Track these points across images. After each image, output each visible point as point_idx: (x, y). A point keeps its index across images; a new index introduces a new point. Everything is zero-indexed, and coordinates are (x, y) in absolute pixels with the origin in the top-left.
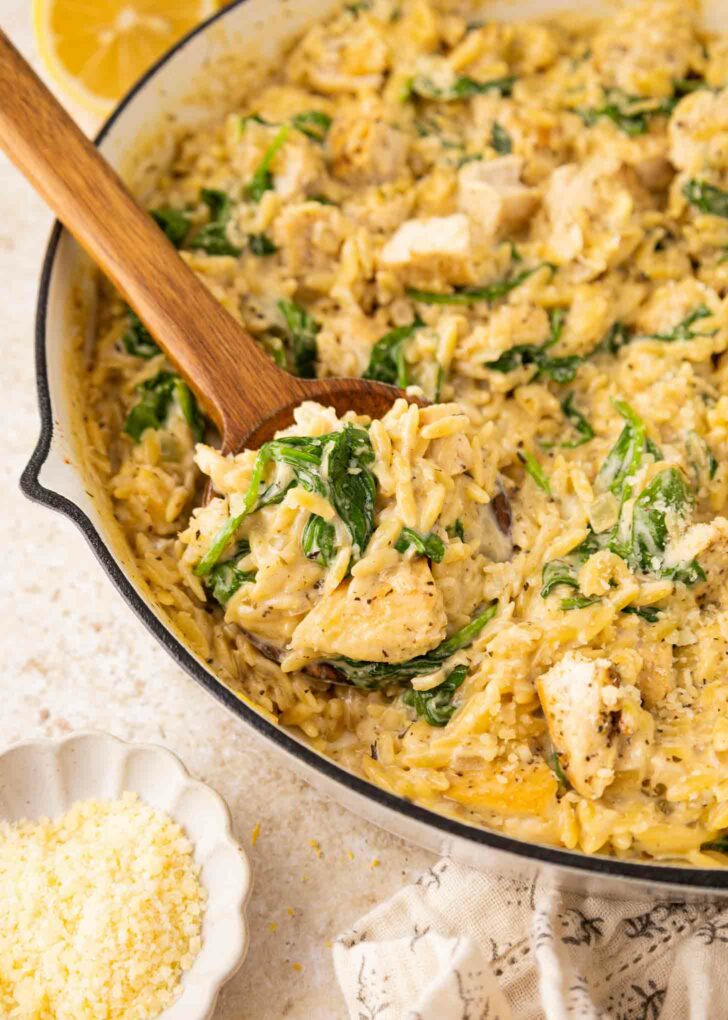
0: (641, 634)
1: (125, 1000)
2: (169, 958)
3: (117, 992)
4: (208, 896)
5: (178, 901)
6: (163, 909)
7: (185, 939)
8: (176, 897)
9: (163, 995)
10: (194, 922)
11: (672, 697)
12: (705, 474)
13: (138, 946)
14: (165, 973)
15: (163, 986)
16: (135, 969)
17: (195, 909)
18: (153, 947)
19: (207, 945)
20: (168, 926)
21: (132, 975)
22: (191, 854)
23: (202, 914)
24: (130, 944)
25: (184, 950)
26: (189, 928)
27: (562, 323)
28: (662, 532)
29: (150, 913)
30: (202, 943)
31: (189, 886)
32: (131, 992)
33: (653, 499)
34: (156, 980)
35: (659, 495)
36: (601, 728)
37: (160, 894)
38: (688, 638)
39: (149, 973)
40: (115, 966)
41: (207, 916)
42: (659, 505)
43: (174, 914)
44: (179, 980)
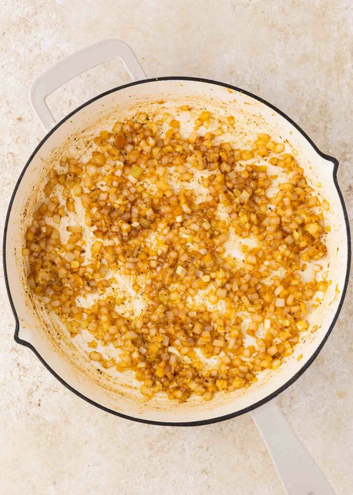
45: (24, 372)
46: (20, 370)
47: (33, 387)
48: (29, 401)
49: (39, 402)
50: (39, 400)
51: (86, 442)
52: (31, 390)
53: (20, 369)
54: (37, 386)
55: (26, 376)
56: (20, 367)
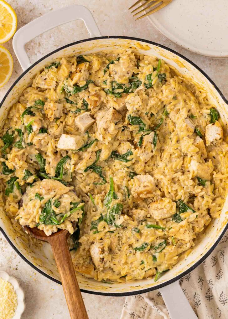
0: (110, 236)
1: (6, 316)
2: (12, 308)
3: (4, 316)
5: (12, 298)
6: (10, 301)
7: (15, 304)
9: (12, 315)
10: (16, 301)
11: (116, 249)
12: (127, 197)
13: (6, 308)
14: (12, 311)
15: (12, 313)
16: (7, 312)
17: (15, 299)
18: (9, 308)
19: (19, 304)
20: (11, 303)
22: (13, 288)
23: (17, 299)
24: (5, 308)
25: (15, 306)
26: (15, 302)
27: (99, 156)
28: (114, 219)
29: (7, 302)
30: (18, 304)
31: (14, 295)
32: (6, 315)
33: (113, 212)
35: (114, 211)
36: (100, 261)
37: (8, 298)
38: (121, 235)
39: (9, 312)
40: (3, 312)
41: (18, 300)
42: (114, 214)
44: (15, 311)
45: (5, 244)
46: (3, 244)
47: (12, 255)
48: (9, 266)
49: (16, 267)
50: (17, 266)
51: (52, 297)
52: (10, 258)
53: (2, 242)
54: (15, 255)
55: (7, 247)
56: (2, 241)
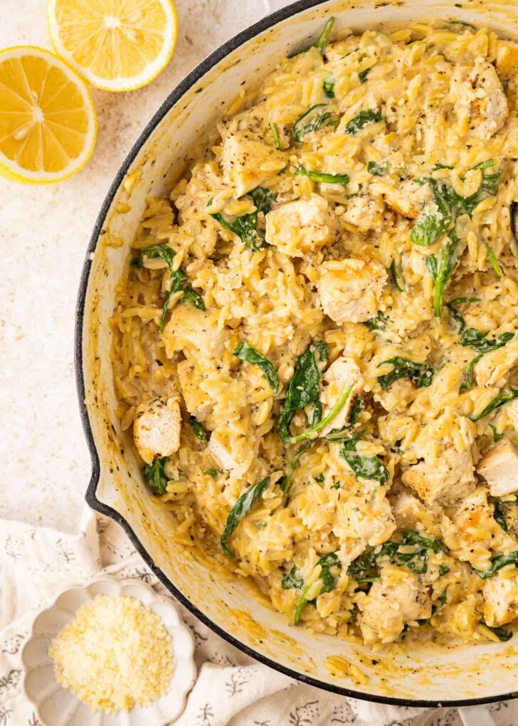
3: (153, 680)
4: (161, 618)
5: (151, 629)
8: (149, 628)
9: (170, 667)
10: (163, 631)
17: (159, 627)
21: (154, 671)
25: (166, 644)
26: (162, 635)
28: (438, 202)
31: (149, 618)
32: (158, 675)
34: (164, 664)
37: (142, 633)
39: (160, 664)
43: (153, 636)
44: (172, 657)
